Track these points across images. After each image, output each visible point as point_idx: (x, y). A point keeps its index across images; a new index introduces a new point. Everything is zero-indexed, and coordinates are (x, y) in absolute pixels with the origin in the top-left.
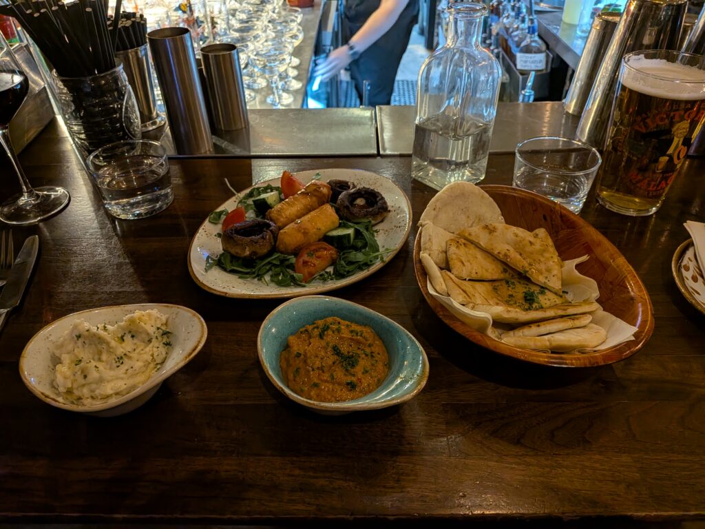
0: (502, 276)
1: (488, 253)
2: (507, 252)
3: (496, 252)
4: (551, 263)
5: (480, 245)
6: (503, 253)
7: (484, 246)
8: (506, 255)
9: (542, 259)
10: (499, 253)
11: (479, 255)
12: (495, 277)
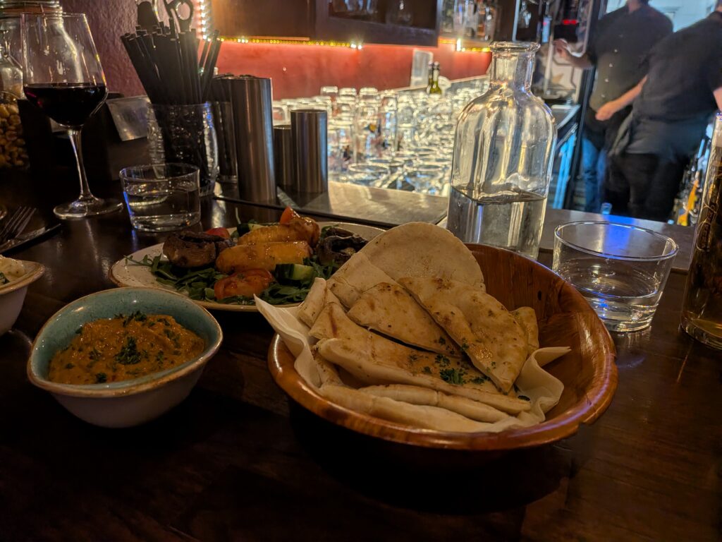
0: (434, 347)
1: (424, 309)
2: (450, 315)
3: (433, 312)
4: (510, 346)
5: (418, 298)
6: (443, 314)
7: (422, 302)
8: (447, 319)
9: (499, 338)
10: (438, 313)
11: (412, 311)
12: (421, 343)
